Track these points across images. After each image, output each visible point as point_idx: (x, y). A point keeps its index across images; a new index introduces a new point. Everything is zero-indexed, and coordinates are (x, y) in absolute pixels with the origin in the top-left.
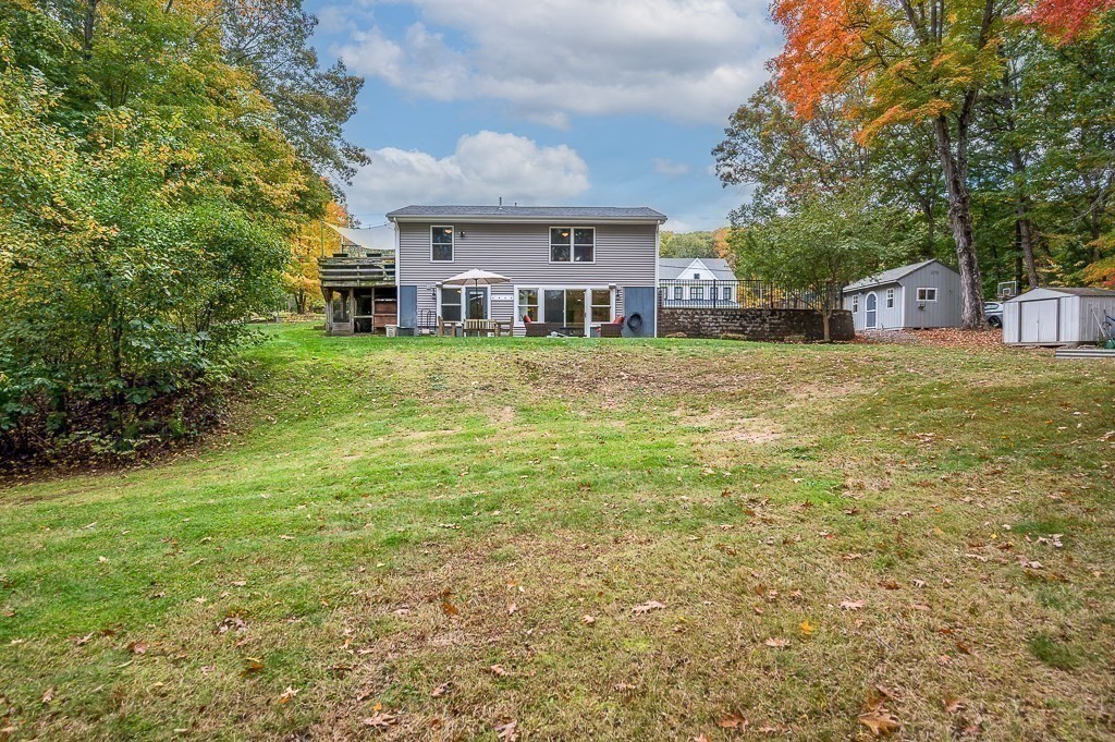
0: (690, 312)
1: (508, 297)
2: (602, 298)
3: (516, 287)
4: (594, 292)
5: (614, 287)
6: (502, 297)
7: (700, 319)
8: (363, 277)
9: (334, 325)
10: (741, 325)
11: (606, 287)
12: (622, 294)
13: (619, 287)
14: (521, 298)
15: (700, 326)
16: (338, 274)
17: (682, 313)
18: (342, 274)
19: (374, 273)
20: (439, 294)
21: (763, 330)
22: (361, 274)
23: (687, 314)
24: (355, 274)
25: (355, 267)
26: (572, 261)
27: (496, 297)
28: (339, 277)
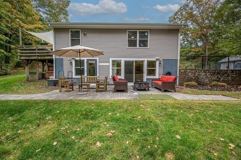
0: (193, 71)
1: (107, 64)
2: (151, 64)
3: (111, 59)
4: (148, 61)
5: (158, 59)
6: (104, 64)
7: (199, 75)
8: (39, 54)
9: (30, 76)
10: (218, 78)
11: (154, 59)
12: (162, 62)
13: (161, 59)
14: (113, 65)
15: (198, 78)
16: (28, 53)
17: (190, 72)
18: (30, 53)
19: (45, 53)
20: (74, 62)
21: (228, 80)
22: (38, 53)
23: (192, 72)
24: (35, 53)
25: (35, 50)
26: (138, 47)
27: (101, 64)
28: (27, 55)
